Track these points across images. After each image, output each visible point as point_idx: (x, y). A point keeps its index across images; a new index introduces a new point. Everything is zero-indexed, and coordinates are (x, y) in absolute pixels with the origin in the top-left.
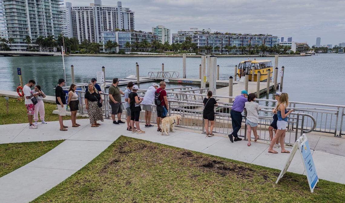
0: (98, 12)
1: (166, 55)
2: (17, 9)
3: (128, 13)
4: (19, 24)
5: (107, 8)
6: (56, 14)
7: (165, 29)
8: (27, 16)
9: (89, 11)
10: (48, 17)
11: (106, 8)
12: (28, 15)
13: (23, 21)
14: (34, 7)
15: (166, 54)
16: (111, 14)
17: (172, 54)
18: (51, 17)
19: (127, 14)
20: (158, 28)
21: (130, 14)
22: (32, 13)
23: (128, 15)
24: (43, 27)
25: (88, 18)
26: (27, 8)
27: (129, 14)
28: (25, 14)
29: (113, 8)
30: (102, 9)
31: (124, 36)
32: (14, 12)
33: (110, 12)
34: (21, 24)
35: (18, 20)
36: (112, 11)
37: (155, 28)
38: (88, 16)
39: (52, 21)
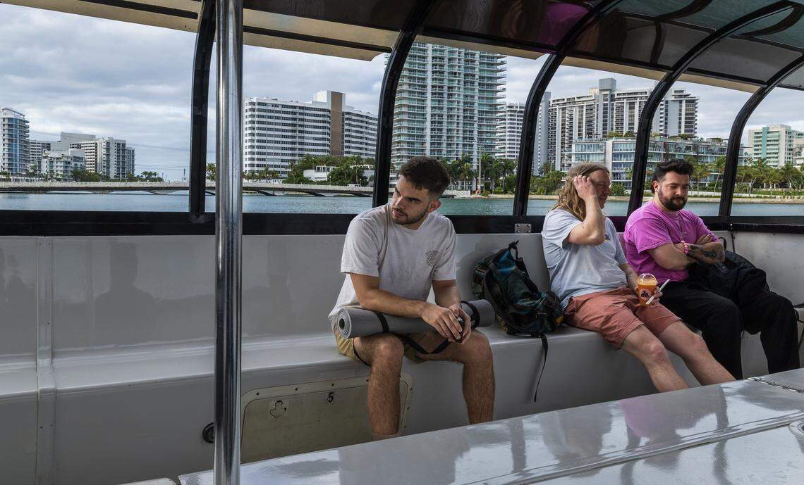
0: (605, 105)
1: (757, 197)
2: (409, 106)
3: (681, 102)
4: (409, 135)
5: (628, 94)
6: (487, 112)
7: (790, 133)
8: (426, 119)
9: (585, 104)
10: (468, 119)
11: (624, 94)
12: (429, 117)
13: (418, 129)
14: (443, 101)
15: (755, 195)
16: (637, 106)
17: (779, 196)
18: (476, 119)
19: (678, 104)
20: (768, 133)
21: (687, 101)
22: (437, 112)
23: (681, 106)
24: (455, 139)
25: (581, 119)
26: (429, 104)
27: (684, 104)
28: (423, 115)
29: (641, 93)
30: (616, 96)
31: (627, 150)
32: (403, 113)
33: (634, 103)
34: (413, 136)
35: (409, 128)
36: (638, 100)
37: (756, 133)
38: (582, 115)
39: (476, 125)
